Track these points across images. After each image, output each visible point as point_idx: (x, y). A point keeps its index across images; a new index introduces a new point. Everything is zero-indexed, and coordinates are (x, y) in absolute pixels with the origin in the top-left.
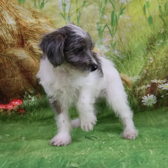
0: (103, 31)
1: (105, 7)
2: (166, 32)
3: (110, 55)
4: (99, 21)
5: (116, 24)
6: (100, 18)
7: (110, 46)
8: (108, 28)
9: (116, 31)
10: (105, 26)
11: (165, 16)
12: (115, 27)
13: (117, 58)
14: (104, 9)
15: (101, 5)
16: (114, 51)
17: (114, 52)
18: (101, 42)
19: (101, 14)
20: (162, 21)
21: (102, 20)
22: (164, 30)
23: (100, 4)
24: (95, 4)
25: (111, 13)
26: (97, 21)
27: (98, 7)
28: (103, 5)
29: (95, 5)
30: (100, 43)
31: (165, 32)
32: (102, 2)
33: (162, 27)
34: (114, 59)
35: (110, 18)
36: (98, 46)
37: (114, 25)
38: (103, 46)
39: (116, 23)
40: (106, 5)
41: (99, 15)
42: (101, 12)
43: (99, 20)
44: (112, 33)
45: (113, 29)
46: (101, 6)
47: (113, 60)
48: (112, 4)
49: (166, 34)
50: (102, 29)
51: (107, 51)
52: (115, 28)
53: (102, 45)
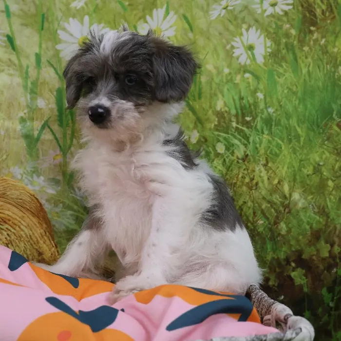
0: (38, 139)
1: (37, 79)
2: (206, 140)
3: (62, 202)
4: (25, 114)
5: (70, 122)
6: (28, 106)
7: (60, 178)
8: (51, 130)
9: (72, 141)
10: (43, 127)
11: (195, 100)
12: (70, 129)
13: (82, 211)
14: (35, 84)
15: (27, 73)
16: (72, 191)
17: (71, 193)
18: (34, 168)
19: (29, 96)
20: (191, 113)
21: (33, 111)
22: (200, 136)
23: (24, 71)
24: (12, 72)
25: (55, 93)
26: (21, 114)
27: (18, 80)
28: (33, 73)
29: (11, 75)
30: (34, 172)
31: (203, 140)
32: (28, 67)
33: (191, 126)
34: (76, 214)
35: (54, 106)
36: (26, 178)
37: (67, 125)
38: (42, 178)
39: (72, 120)
40: (39, 73)
41: (23, 99)
42: (29, 91)
43: (26, 111)
44: (62, 145)
45: (65, 136)
46: (26, 76)
47: (71, 215)
48: (55, 69)
49: (208, 147)
50: (36, 133)
51: (54, 192)
52: (69, 132)
53: (38, 176)
